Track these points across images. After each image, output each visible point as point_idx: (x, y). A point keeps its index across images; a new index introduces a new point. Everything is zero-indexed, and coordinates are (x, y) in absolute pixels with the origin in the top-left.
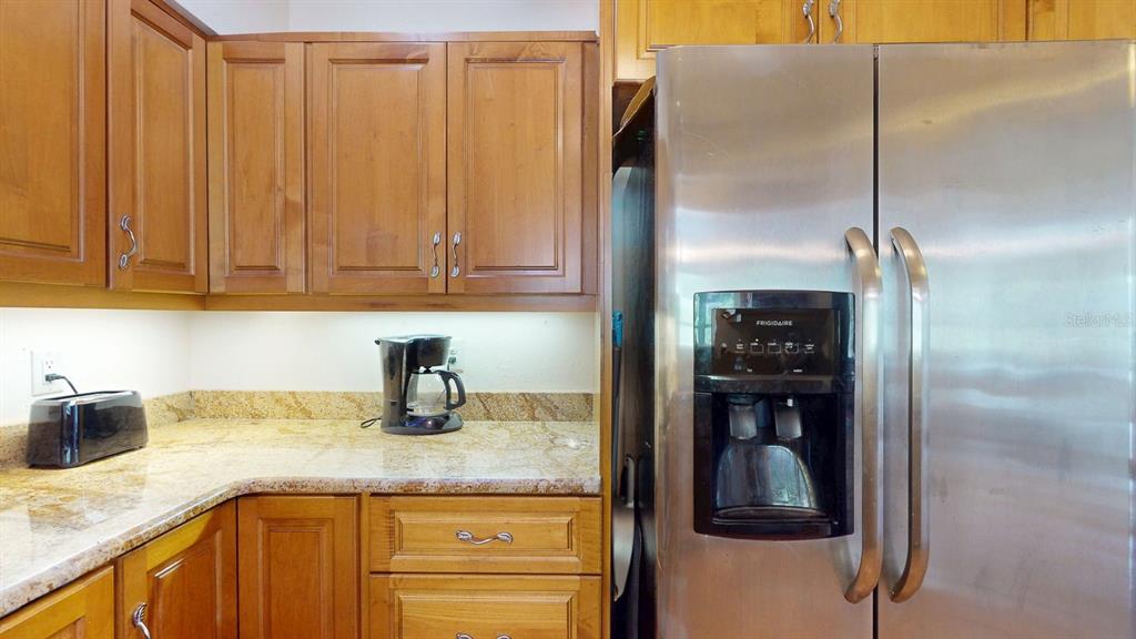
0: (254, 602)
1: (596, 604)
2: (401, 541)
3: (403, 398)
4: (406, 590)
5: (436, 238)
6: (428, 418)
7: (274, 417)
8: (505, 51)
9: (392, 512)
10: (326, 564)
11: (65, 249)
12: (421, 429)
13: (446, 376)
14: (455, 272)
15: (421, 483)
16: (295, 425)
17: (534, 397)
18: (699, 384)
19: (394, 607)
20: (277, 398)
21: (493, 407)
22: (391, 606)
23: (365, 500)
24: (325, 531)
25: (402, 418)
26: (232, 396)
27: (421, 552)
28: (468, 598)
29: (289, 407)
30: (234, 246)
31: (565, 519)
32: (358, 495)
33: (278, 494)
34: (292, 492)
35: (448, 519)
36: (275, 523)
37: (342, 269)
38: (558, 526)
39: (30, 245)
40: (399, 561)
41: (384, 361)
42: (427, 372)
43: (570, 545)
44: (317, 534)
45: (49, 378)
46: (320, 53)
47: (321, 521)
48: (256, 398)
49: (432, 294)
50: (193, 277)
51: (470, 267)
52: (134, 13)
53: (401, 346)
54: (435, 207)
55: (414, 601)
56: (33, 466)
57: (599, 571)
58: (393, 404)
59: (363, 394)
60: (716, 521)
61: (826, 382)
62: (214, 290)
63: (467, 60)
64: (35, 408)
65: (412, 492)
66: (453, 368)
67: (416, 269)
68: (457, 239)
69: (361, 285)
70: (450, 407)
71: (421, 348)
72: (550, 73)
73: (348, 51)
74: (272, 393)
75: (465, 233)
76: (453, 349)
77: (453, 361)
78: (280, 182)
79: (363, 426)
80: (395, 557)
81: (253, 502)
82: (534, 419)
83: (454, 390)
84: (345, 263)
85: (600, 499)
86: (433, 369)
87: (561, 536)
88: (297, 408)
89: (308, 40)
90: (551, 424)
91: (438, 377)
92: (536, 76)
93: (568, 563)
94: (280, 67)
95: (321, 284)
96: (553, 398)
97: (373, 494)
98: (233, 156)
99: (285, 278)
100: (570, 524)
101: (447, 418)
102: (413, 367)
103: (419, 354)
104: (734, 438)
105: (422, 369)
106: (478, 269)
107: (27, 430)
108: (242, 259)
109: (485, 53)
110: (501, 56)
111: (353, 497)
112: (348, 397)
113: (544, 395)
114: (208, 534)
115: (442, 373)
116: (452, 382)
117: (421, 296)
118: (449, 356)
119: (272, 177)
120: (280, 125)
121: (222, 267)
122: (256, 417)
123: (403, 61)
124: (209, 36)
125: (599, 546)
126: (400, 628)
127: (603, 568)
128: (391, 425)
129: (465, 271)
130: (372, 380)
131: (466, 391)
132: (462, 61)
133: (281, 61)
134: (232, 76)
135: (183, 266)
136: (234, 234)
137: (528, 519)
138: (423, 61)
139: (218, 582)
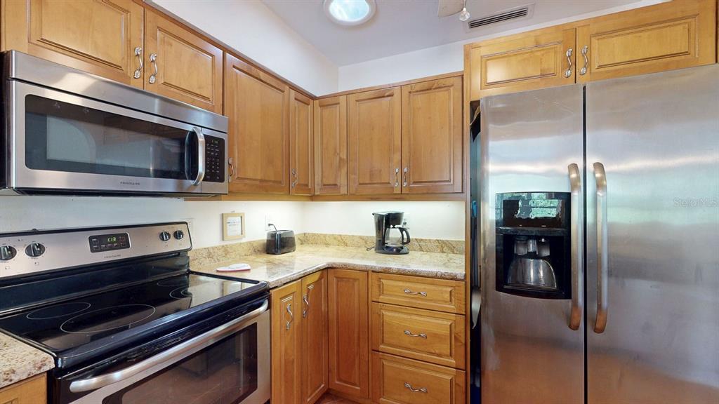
0: (333, 306)
1: (463, 327)
2: (383, 291)
3: (384, 238)
4: (386, 310)
5: (397, 170)
6: (394, 248)
7: (333, 245)
8: (426, 85)
9: (380, 279)
10: (357, 296)
11: (280, 182)
12: (391, 252)
13: (402, 230)
14: (405, 184)
15: (390, 268)
16: (341, 248)
17: (443, 242)
18: (498, 231)
19: (381, 316)
20: (334, 237)
21: (423, 246)
22: (380, 315)
23: (370, 272)
24: (356, 283)
25: (382, 246)
26: (319, 235)
27: (391, 295)
28: (409, 317)
29: (339, 241)
30: (323, 177)
31: (449, 289)
32: (367, 271)
33: (340, 268)
34: (345, 268)
35: (401, 284)
36: (339, 279)
37: (360, 184)
38: (446, 291)
39: (274, 182)
40: (382, 298)
41: (376, 223)
42: (394, 227)
43: (451, 300)
44: (354, 285)
45: (269, 225)
46: (352, 98)
47: (355, 280)
48: (327, 237)
49: (396, 194)
50: (310, 189)
51: (411, 183)
52: (296, 99)
53: (383, 216)
54: (397, 157)
55: (388, 315)
56: (268, 253)
57: (464, 313)
58: (380, 241)
59: (367, 237)
60: (505, 287)
61: (559, 231)
62: (316, 194)
63: (410, 92)
64: (268, 234)
65: (387, 271)
66: (405, 227)
67: (389, 183)
68: (405, 170)
69: (367, 190)
70: (403, 243)
71: (391, 217)
72: (446, 93)
73: (363, 96)
74: (333, 235)
75: (409, 167)
76: (405, 218)
77: (405, 224)
78: (338, 151)
79: (367, 250)
80: (381, 297)
81: (332, 270)
82: (443, 252)
83: (405, 236)
84: (361, 182)
85: (464, 282)
86: (396, 226)
87: (447, 296)
88: (342, 241)
89: (347, 94)
90: (451, 255)
91: (398, 230)
92: (441, 95)
93: (450, 308)
94: (338, 106)
95: (352, 190)
96: (452, 243)
97: (373, 271)
98: (322, 144)
99: (340, 188)
100: (451, 292)
101: (402, 248)
102: (388, 225)
103: (390, 219)
104: (517, 255)
105: (392, 226)
106: (414, 183)
107: (266, 241)
108: (326, 182)
109: (418, 87)
110: (424, 88)
111: (366, 271)
112: (361, 238)
113: (448, 241)
114: (320, 278)
115: (400, 228)
116: (404, 232)
117: (391, 194)
118: (403, 221)
119: (335, 149)
120: (338, 128)
121: (318, 185)
122: (327, 244)
123: (384, 97)
124: (314, 98)
125: (464, 303)
126: (383, 324)
127: (466, 312)
128: (379, 249)
129: (409, 184)
130: (371, 231)
131: (411, 238)
132: (408, 93)
133: (339, 103)
134: (322, 112)
135: (307, 185)
136: (322, 172)
137: (433, 287)
138: (391, 95)
139: (323, 296)
